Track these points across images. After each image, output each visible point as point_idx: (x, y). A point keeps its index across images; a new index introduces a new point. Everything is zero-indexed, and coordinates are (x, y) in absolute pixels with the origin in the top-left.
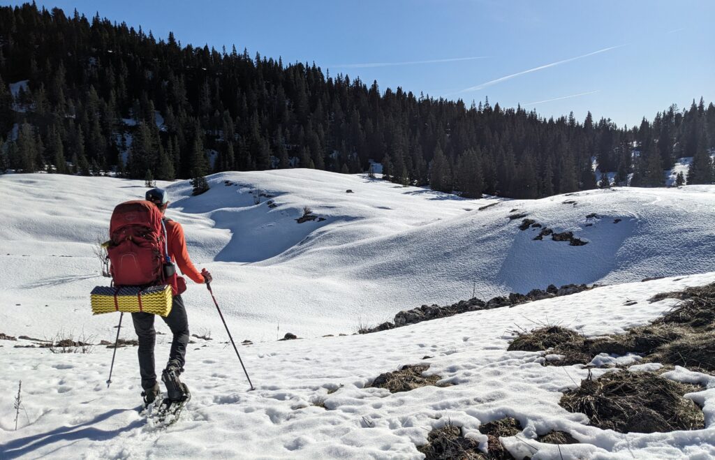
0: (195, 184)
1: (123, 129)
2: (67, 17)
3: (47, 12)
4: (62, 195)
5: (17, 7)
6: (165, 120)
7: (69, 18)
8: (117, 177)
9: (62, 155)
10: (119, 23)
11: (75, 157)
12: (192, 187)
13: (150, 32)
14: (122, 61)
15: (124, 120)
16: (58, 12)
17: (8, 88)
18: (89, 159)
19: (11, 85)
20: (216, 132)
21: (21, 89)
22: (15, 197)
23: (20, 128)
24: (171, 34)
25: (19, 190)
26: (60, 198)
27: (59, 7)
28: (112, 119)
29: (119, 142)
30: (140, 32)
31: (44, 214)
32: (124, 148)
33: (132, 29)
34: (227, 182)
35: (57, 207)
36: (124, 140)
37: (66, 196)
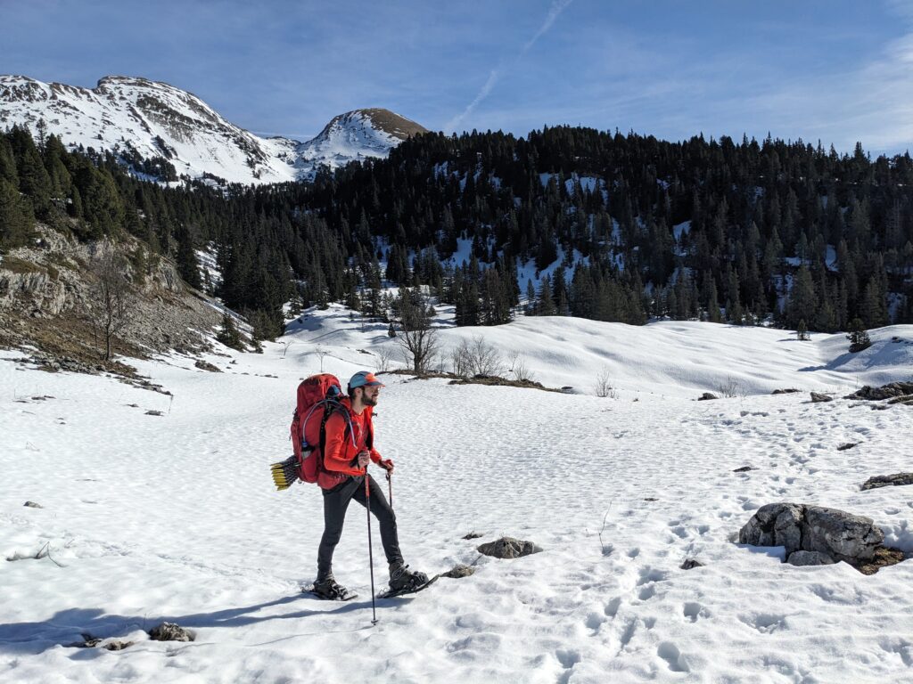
0: (854, 339)
1: (785, 269)
2: (735, 145)
3: (715, 142)
4: (709, 344)
5: (685, 142)
6: (837, 258)
7: (738, 145)
8: (770, 326)
9: (716, 301)
10: (794, 141)
11: (728, 303)
12: (849, 343)
13: (832, 146)
14: (791, 189)
15: (787, 259)
16: (727, 141)
17: (671, 231)
18: (743, 304)
19: (675, 227)
20: (906, 270)
21: (683, 231)
22: (667, 344)
23: (680, 272)
24: (858, 145)
25: (671, 337)
26: (707, 348)
27: (727, 136)
28: (773, 259)
29: (779, 286)
30: (819, 147)
31: (690, 363)
32: (784, 292)
33: (809, 145)
34: (895, 338)
35: (703, 356)
36: (785, 282)
37: (712, 346)
